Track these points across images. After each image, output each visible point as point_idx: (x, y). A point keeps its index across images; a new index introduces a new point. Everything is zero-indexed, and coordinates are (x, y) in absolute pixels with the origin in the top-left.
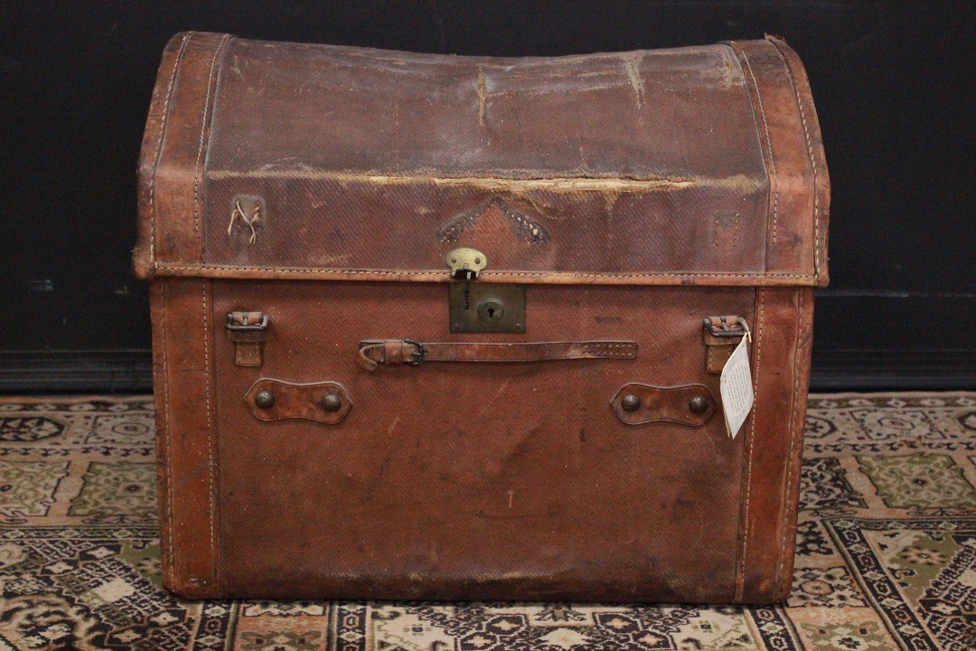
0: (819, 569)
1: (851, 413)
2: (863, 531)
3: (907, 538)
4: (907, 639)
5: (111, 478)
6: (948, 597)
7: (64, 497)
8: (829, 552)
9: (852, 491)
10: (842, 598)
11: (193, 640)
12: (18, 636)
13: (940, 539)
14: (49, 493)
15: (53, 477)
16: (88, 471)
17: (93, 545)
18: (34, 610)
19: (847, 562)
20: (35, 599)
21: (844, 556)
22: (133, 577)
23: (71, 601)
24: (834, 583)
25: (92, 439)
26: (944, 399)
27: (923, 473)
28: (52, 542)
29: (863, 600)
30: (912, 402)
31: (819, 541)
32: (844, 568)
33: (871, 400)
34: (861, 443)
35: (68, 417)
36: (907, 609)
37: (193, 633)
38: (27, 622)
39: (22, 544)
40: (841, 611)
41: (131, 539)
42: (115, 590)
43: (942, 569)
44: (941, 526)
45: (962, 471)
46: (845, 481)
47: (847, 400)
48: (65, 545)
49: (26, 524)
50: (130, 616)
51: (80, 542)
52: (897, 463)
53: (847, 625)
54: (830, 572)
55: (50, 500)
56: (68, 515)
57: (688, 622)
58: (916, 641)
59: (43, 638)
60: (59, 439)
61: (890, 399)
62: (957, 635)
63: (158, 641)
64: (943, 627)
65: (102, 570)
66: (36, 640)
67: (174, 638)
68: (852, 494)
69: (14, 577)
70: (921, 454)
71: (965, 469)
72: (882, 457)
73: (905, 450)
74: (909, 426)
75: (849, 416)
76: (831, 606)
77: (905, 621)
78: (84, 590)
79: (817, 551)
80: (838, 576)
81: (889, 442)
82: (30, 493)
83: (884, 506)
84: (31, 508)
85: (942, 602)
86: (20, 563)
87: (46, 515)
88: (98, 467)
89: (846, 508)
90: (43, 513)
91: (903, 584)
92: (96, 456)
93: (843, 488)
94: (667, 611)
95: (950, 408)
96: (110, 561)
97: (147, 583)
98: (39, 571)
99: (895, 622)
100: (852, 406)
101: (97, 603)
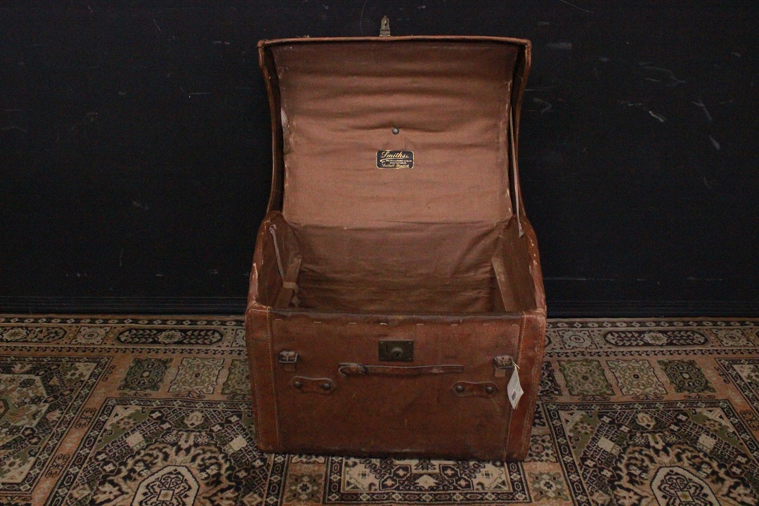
0: (539, 436)
1: (558, 331)
2: (559, 411)
3: (578, 416)
4: (573, 483)
5: (240, 369)
6: (592, 456)
7: (222, 380)
8: (544, 425)
9: (556, 384)
10: (547, 455)
11: (269, 478)
12: (197, 472)
13: (591, 417)
14: (214, 379)
15: (217, 369)
16: (231, 365)
17: (231, 414)
18: (205, 455)
19: (551, 432)
20: (207, 448)
21: (550, 428)
22: (247, 434)
23: (220, 451)
24: (545, 445)
25: (234, 345)
26: (597, 323)
27: (586, 373)
28: (214, 411)
29: (556, 457)
30: (584, 325)
31: (540, 418)
32: (550, 435)
33: (567, 323)
34: (561, 351)
35: (225, 329)
36: (574, 463)
37: (269, 474)
38: (201, 463)
39: (202, 412)
40: (546, 464)
41: (247, 410)
42: (238, 443)
43: (591, 437)
44: (593, 407)
45: (604, 370)
46: (553, 377)
47: (557, 323)
48: (219, 413)
49: (204, 399)
50: (244, 461)
51: (226, 411)
52: (576, 365)
53: (548, 474)
54: (543, 438)
55: (215, 383)
56: (222, 393)
57: (480, 471)
58: (577, 485)
59: (207, 473)
60: (220, 344)
61: (575, 323)
62: (594, 481)
63: (254, 478)
64: (589, 475)
65: (234, 430)
66: (204, 475)
67: (261, 476)
68: (556, 386)
69: (198, 434)
70: (586, 360)
71: (605, 369)
72: (570, 361)
73: (580, 357)
74: (582, 340)
75: (557, 334)
76: (542, 461)
77: (573, 472)
78: (226, 444)
79: (539, 424)
80: (547, 440)
81: (573, 351)
82: (207, 379)
83: (569, 395)
84: (207, 388)
85: (589, 458)
86: (200, 424)
87: (213, 393)
88: (236, 362)
89: (553, 396)
90: (211, 392)
91: (574, 447)
92: (235, 355)
93: (552, 381)
94: (471, 463)
95: (600, 329)
96: (238, 424)
97: (252, 439)
98: (208, 430)
99: (568, 472)
100: (558, 327)
101: (231, 451)
